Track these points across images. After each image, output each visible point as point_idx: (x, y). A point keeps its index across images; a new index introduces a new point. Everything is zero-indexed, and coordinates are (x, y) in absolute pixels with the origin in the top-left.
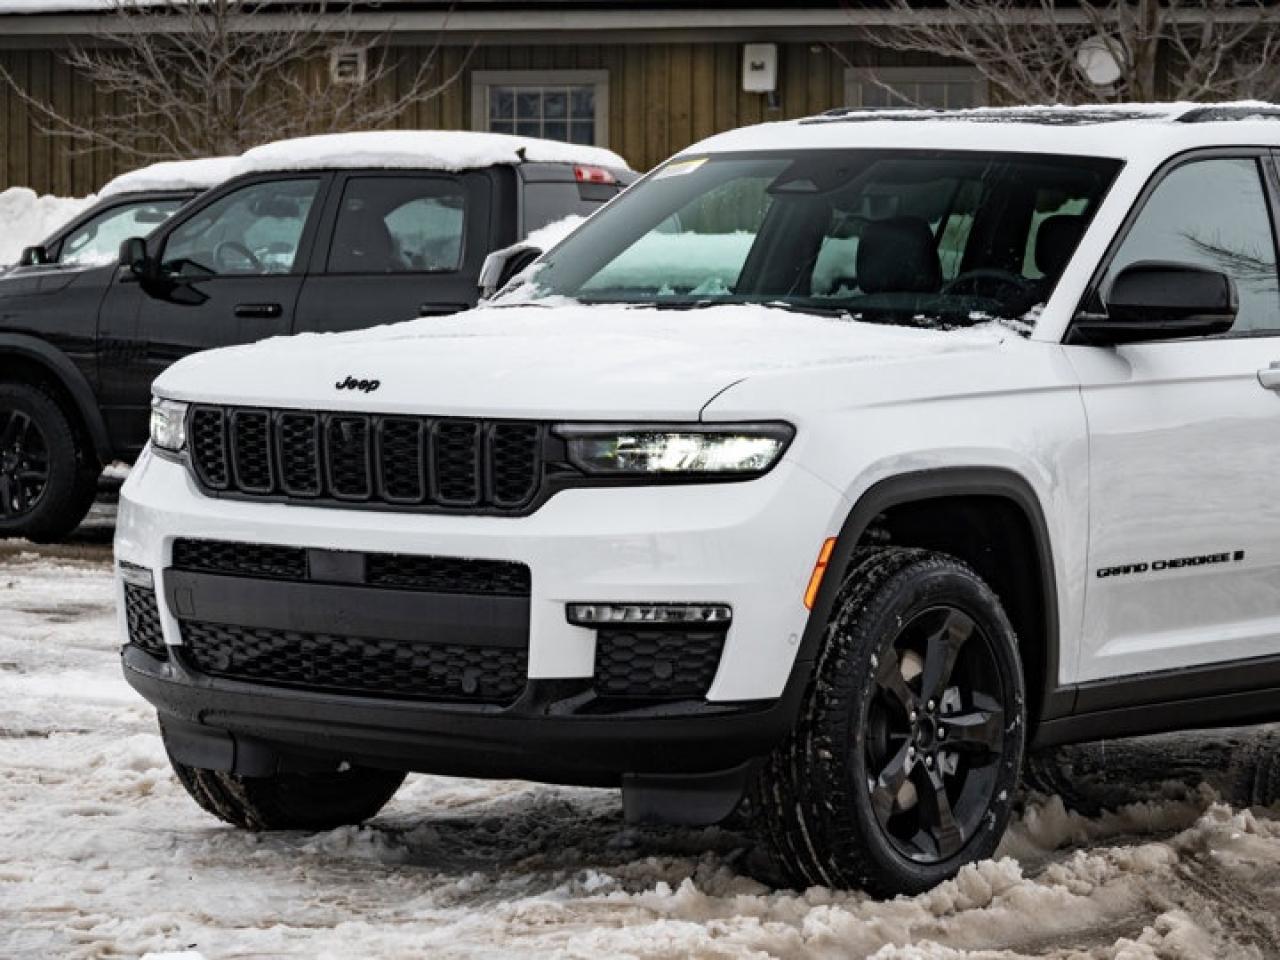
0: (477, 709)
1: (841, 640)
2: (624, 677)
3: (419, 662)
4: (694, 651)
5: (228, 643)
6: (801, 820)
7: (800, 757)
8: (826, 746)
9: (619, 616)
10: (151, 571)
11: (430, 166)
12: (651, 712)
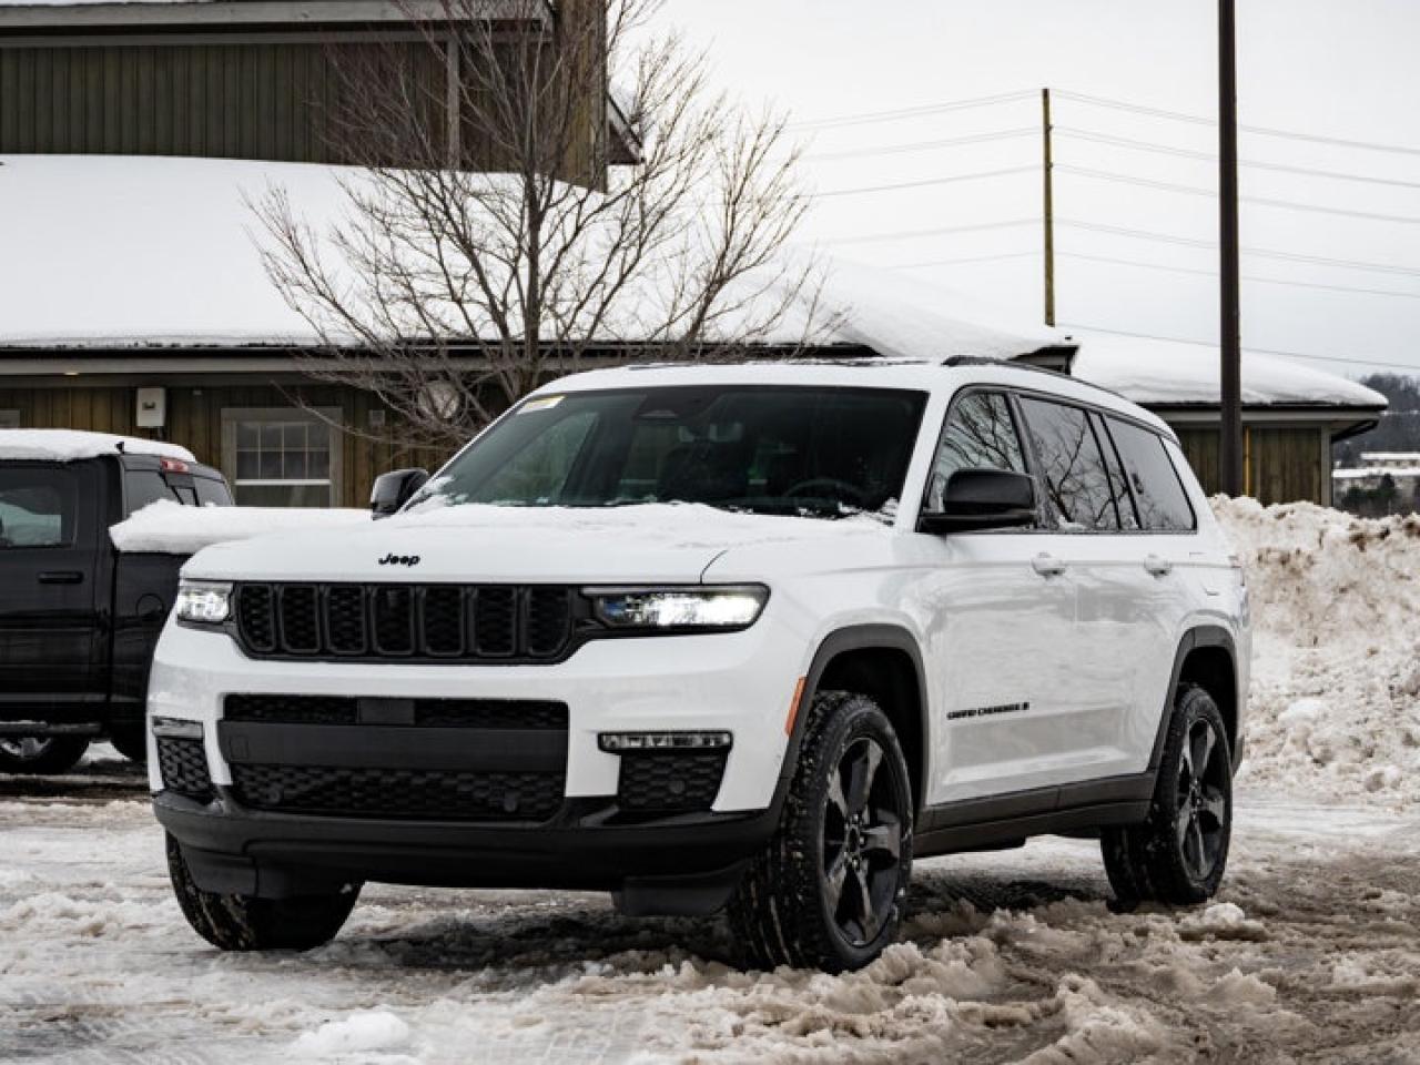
0: (517, 825)
1: (805, 763)
2: (642, 795)
3: (464, 789)
4: (701, 771)
5: (279, 780)
6: (773, 911)
7: (776, 858)
8: (798, 848)
9: (636, 744)
10: (201, 724)
11: (43, 457)
12: (668, 822)
